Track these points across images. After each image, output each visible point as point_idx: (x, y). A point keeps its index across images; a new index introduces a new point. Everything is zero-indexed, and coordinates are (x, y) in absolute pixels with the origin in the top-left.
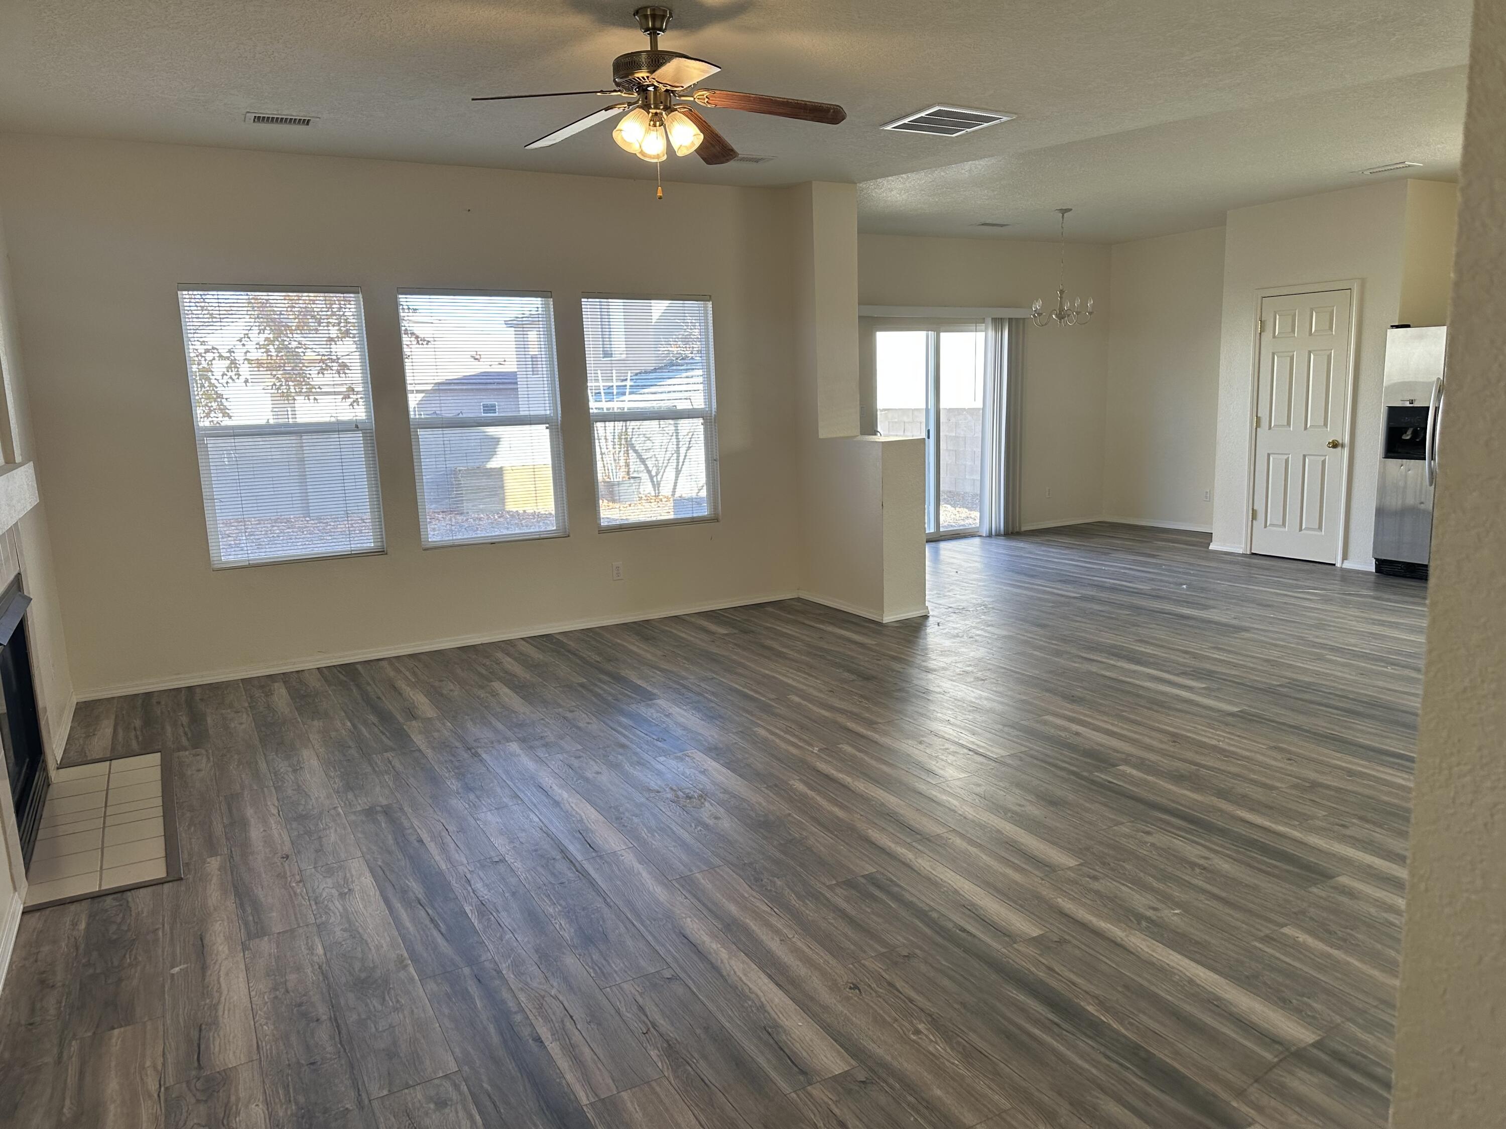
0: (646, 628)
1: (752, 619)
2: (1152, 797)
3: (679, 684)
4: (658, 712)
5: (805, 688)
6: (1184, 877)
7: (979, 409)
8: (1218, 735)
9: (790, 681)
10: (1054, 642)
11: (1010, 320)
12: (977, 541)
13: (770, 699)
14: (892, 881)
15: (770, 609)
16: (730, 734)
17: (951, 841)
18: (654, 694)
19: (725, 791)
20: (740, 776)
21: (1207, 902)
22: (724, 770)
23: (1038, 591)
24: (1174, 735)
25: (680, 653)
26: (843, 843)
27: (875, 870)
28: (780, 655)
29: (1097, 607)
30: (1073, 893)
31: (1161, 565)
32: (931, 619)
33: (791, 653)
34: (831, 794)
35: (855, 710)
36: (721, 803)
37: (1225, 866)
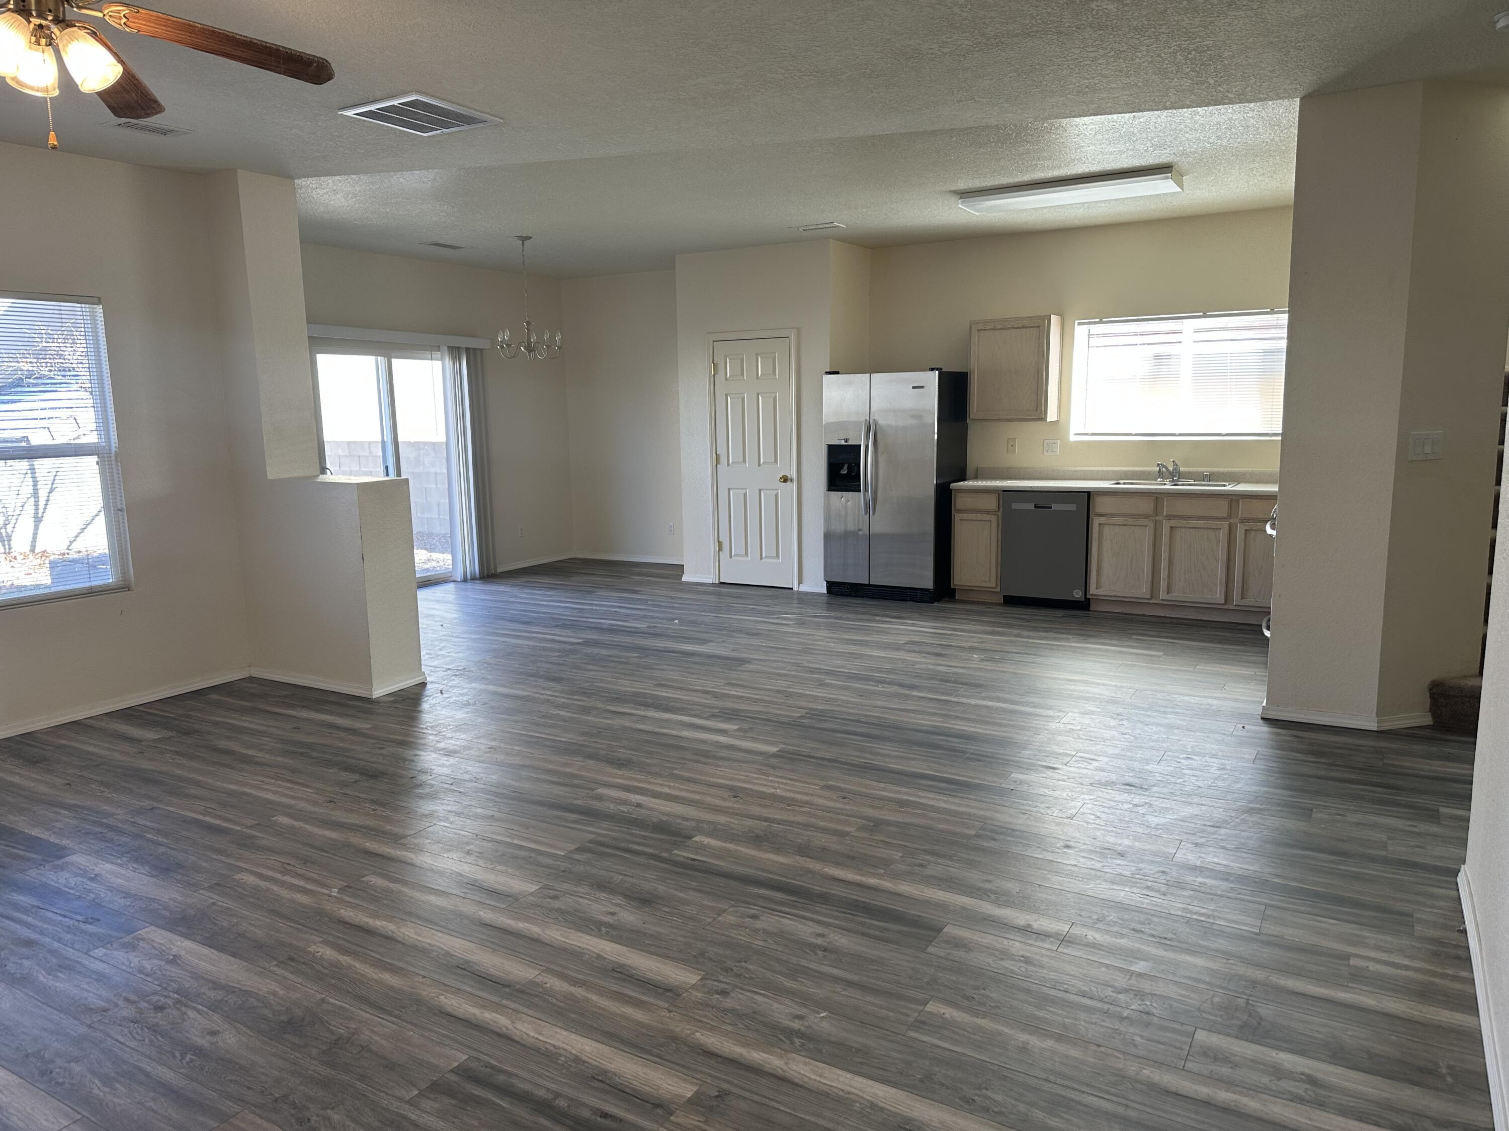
0: (29, 745)
1: (192, 713)
2: (740, 870)
3: (102, 825)
4: (76, 875)
5: (293, 802)
6: (810, 966)
7: (441, 443)
8: (771, 781)
9: (270, 796)
10: (575, 697)
11: (467, 349)
12: (451, 586)
13: (247, 827)
14: (493, 1067)
15: (214, 697)
16: (201, 891)
17: (548, 985)
18: (64, 848)
19: (216, 985)
20: (234, 955)
21: (844, 993)
22: (205, 951)
23: (541, 640)
24: (732, 789)
25: (92, 776)
26: (409, 1026)
27: (467, 1057)
28: (246, 760)
29: (604, 652)
30: (709, 1021)
31: (647, 601)
32: (429, 686)
33: (260, 754)
34: (374, 955)
35: (372, 823)
36: (214, 1007)
37: (843, 941)
